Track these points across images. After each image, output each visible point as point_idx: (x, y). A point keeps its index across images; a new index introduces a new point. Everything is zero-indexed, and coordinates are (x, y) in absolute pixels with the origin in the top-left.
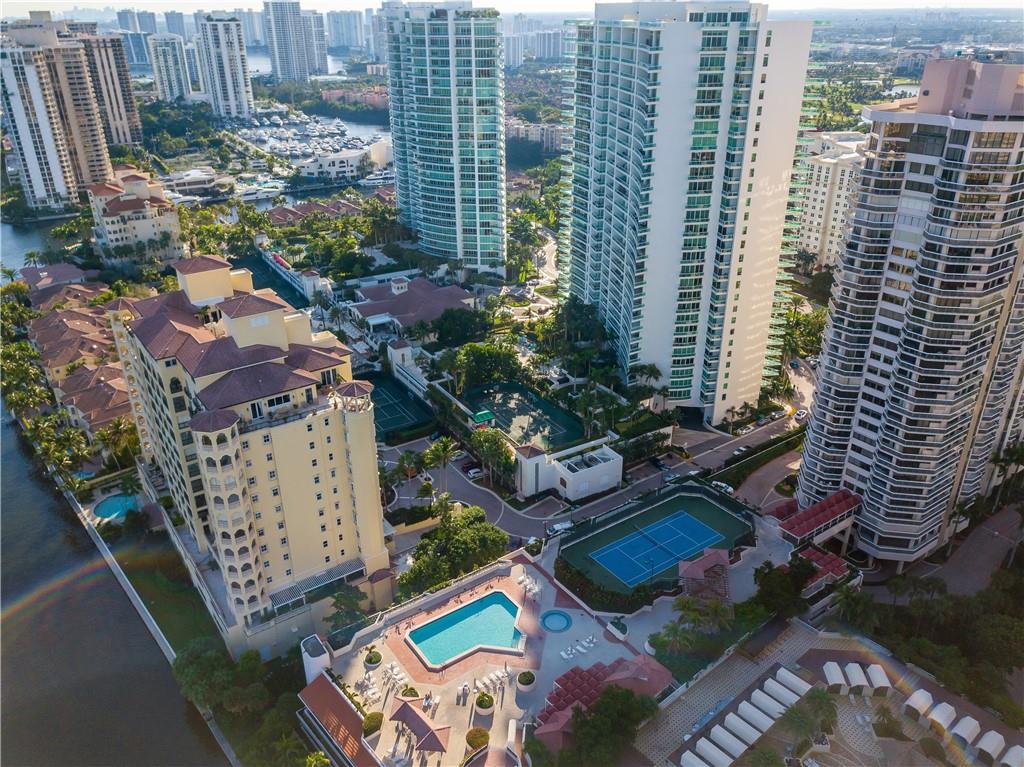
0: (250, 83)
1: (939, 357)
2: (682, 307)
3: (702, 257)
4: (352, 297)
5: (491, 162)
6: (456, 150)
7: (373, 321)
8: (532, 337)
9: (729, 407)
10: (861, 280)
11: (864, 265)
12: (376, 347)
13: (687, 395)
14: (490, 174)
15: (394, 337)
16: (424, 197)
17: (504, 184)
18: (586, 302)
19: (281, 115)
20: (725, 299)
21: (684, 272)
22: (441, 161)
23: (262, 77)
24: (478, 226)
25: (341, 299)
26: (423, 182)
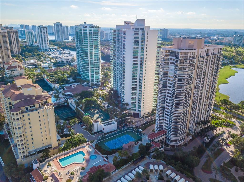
0: (48, 41)
1: (178, 99)
2: (133, 90)
3: (137, 79)
4: (63, 88)
5: (97, 59)
6: (89, 56)
7: (66, 94)
8: (103, 97)
9: (144, 113)
10: (163, 83)
11: (163, 80)
12: (66, 100)
13: (135, 110)
14: (97, 62)
15: (71, 97)
16: (82, 67)
17: (100, 64)
18: (116, 90)
19: (56, 49)
20: (142, 88)
21: (133, 82)
22: (86, 58)
23: (53, 40)
24: (94, 73)
25: (61, 89)
26: (82, 63)
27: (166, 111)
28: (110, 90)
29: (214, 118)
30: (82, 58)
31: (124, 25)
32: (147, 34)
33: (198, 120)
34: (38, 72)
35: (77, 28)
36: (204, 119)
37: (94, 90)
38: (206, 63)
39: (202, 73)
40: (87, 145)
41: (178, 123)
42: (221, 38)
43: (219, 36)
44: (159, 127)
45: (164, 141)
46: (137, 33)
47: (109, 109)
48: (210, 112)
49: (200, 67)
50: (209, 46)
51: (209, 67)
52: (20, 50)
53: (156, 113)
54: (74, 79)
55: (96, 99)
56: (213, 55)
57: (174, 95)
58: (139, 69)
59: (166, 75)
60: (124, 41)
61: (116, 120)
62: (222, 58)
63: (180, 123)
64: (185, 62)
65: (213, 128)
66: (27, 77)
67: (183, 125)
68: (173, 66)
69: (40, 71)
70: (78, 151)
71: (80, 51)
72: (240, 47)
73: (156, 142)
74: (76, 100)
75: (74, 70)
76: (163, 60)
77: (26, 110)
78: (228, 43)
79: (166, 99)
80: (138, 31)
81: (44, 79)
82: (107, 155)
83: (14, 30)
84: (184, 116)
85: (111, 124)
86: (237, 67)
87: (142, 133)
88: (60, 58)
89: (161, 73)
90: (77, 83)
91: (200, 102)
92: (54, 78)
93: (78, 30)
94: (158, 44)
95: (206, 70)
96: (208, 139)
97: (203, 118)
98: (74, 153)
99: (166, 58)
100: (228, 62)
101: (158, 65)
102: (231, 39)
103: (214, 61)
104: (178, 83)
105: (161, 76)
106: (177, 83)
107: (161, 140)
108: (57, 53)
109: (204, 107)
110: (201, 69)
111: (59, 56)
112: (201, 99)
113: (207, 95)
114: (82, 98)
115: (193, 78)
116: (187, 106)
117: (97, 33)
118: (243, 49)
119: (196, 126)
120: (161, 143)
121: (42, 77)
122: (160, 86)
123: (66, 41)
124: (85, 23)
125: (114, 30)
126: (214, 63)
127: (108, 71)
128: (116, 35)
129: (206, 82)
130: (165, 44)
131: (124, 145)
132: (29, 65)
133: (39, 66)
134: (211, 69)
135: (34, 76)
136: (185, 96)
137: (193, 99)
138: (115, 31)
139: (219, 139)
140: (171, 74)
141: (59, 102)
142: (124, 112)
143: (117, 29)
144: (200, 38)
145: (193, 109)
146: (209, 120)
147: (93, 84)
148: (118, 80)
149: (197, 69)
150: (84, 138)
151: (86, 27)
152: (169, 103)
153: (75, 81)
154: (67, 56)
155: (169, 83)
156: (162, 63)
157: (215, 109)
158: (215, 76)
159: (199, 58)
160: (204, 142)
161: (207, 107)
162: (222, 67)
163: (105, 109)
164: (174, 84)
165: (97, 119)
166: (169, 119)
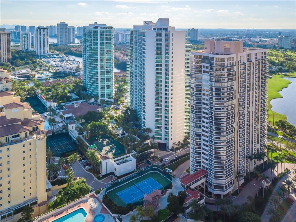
0: (48, 46)
1: (218, 121)
2: (157, 109)
3: (161, 94)
4: (62, 109)
5: (110, 67)
6: (99, 64)
7: (66, 116)
8: (116, 120)
9: (174, 143)
10: (197, 99)
11: (196, 94)
12: (65, 125)
13: (161, 138)
14: (109, 71)
15: (72, 121)
16: (89, 78)
17: (114, 74)
18: (134, 109)
19: (57, 55)
20: (168, 107)
21: (156, 98)
22: (95, 67)
23: (54, 44)
24: (105, 86)
25: (59, 109)
26: (90, 73)
27: (204, 140)
28: (125, 109)
29: (270, 149)
30: (90, 66)
31: (143, 25)
32: (172, 36)
33: (249, 152)
34: (31, 85)
35: (86, 29)
36: (258, 151)
37: (104, 110)
38: (249, 71)
39: (245, 84)
40: (90, 197)
41: (222, 159)
42: (263, 39)
43: (260, 38)
44: (195, 165)
45: (204, 187)
46: (159, 34)
47: (124, 137)
48: (264, 139)
49: (242, 76)
50: (249, 50)
51: (253, 77)
52: (11, 57)
53: (189, 143)
54: (77, 94)
55: (107, 123)
56: (256, 60)
57: (213, 115)
58: (163, 80)
59: (199, 87)
60: (144, 44)
61: (133, 155)
62: (268, 65)
63: (225, 157)
64: (221, 70)
65: (271, 165)
66: (15, 92)
67: (229, 161)
68: (208, 75)
69: (33, 85)
70: (76, 208)
71: (88, 57)
72: (288, 50)
73: (193, 190)
74: (79, 125)
75: (78, 82)
76: (194, 68)
77: (6, 141)
78: (273, 45)
79: (202, 122)
80: (160, 32)
81: (37, 95)
82: (120, 215)
83: (6, 32)
84: (229, 146)
85: (126, 161)
86: (289, 76)
87: (172, 176)
88: (61, 67)
89: (192, 86)
90: (82, 101)
91: (248, 125)
92: (50, 93)
93: (86, 31)
94: (186, 47)
95: (250, 81)
96: (267, 182)
97: (255, 149)
98: (70, 211)
99: (198, 65)
100: (276, 69)
101: (188, 75)
102: (276, 40)
103: (259, 68)
104: (216, 99)
105: (193, 89)
106: (214, 98)
107: (200, 187)
108: (58, 60)
109: (255, 132)
110: (244, 80)
111: (60, 64)
112: (249, 121)
113: (256, 115)
114: (87, 122)
115: (235, 91)
116: (232, 131)
117: (110, 35)
118: (292, 52)
119: (247, 161)
120: (200, 190)
121: (35, 93)
122: (193, 103)
123: (71, 45)
124: (96, 23)
125: (132, 31)
126: (259, 70)
127: (124, 83)
128: (134, 38)
129: (253, 97)
130: (196, 47)
131: (145, 196)
132: (19, 77)
133: (33, 77)
134: (257, 79)
135: (24, 91)
136: (227, 116)
137: (238, 120)
138: (132, 33)
139: (284, 183)
140: (206, 86)
141: (54, 128)
142: (146, 142)
143: (135, 30)
144: (238, 40)
145: (239, 135)
146: (264, 152)
147: (103, 101)
148: (136, 95)
149: (239, 79)
150: (87, 185)
151: (97, 28)
152: (207, 128)
153: (79, 98)
154: (71, 64)
155: (204, 99)
156: (193, 72)
157: (270, 136)
158: (263, 89)
159: (239, 65)
160: (262, 188)
161: (258, 132)
162: (270, 76)
163: (119, 139)
164: (211, 100)
165: (107, 153)
166: (209, 152)
